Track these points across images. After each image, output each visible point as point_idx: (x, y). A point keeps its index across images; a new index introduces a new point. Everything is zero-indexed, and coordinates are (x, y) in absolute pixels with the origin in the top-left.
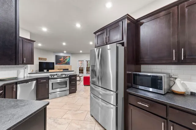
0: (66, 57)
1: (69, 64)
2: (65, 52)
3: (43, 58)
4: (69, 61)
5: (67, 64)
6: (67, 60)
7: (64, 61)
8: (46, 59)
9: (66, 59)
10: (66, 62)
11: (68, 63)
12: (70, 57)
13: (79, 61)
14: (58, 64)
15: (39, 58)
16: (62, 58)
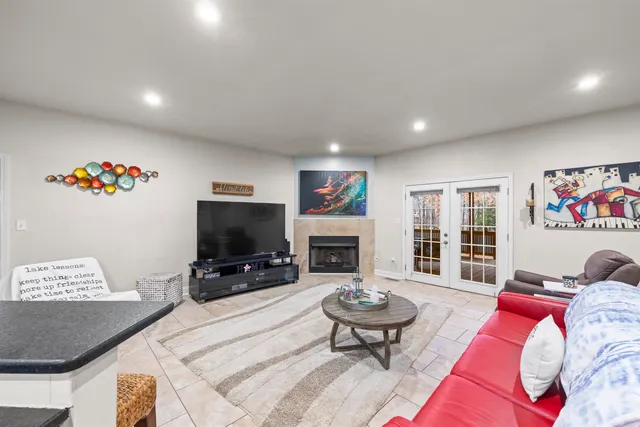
0: (349, 175)
1: (364, 213)
2: (334, 148)
3: (233, 186)
4: (359, 195)
5: (352, 214)
6: (353, 193)
7: (338, 199)
8: (251, 188)
9: (348, 188)
10: (347, 200)
11: (357, 208)
12: (365, 173)
13: (413, 194)
14: (312, 213)
15: (216, 186)
16: (330, 181)
